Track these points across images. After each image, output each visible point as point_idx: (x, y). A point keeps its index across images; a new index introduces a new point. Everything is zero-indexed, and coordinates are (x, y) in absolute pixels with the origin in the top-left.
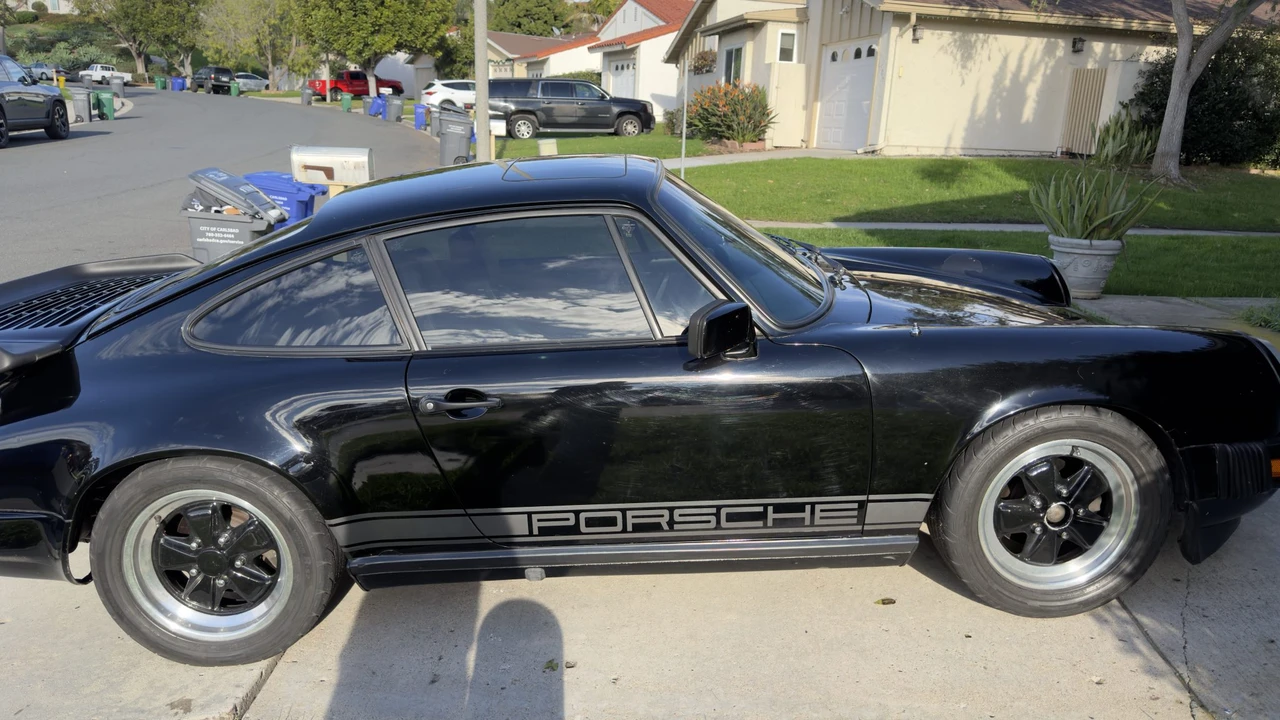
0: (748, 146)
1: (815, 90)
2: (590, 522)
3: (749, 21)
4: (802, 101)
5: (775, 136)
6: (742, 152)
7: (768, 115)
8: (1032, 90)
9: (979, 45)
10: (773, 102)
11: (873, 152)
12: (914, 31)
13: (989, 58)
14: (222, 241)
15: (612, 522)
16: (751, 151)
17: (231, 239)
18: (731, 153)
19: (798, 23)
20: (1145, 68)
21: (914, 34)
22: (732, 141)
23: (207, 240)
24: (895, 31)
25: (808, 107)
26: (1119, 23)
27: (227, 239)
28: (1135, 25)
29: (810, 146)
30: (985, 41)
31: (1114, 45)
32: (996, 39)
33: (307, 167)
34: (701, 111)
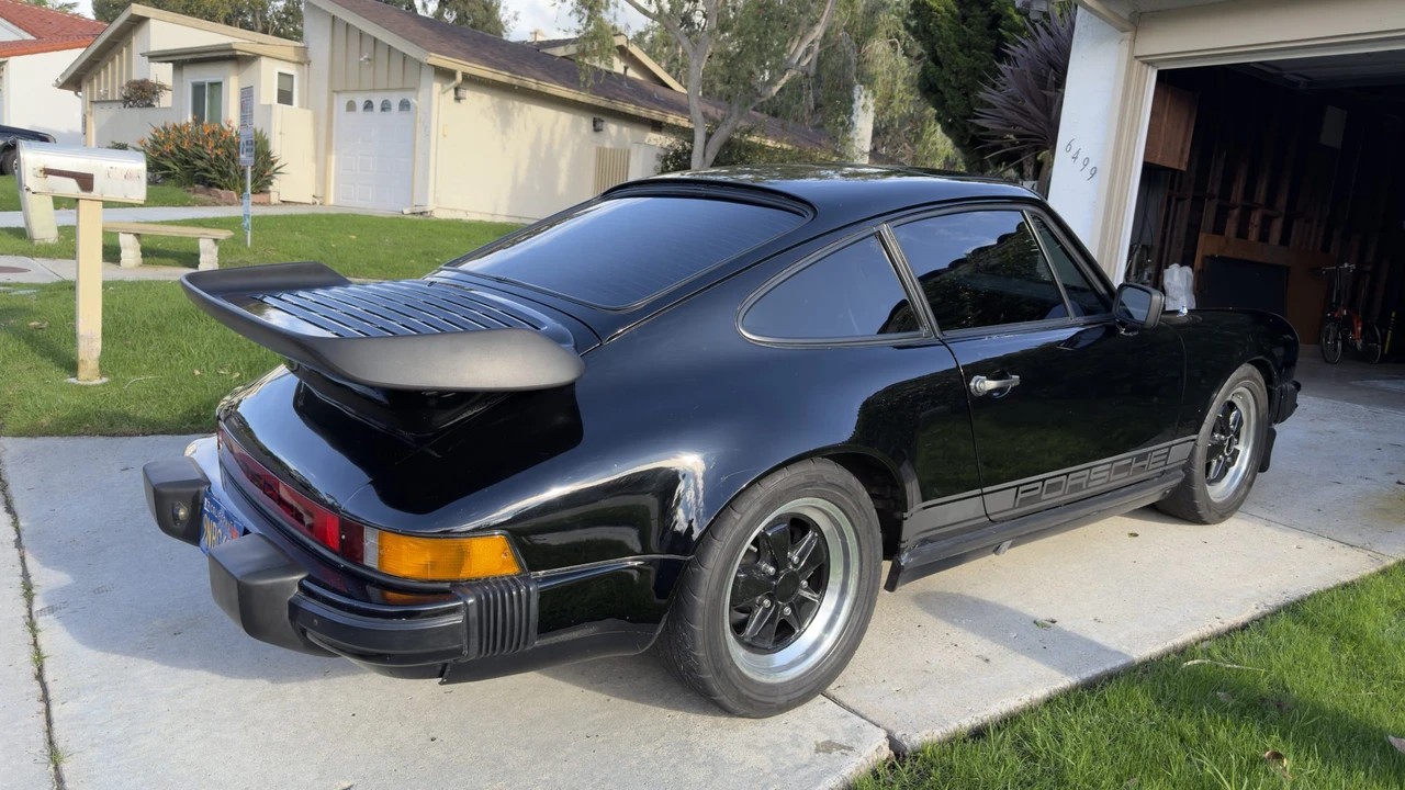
0: (249, 197)
1: (325, 141)
3: (238, 53)
4: (310, 153)
5: (281, 188)
6: (242, 204)
7: (273, 163)
8: (564, 164)
9: (515, 112)
10: (277, 148)
11: (421, 213)
12: (456, 89)
13: (525, 127)
16: (254, 203)
18: (230, 205)
19: (298, 63)
20: (663, 153)
21: (456, 93)
22: (227, 191)
24: (437, 86)
25: (320, 159)
26: (631, 109)
28: (643, 112)
29: (327, 203)
30: (521, 109)
31: (625, 129)
32: (530, 109)
33: (48, 172)
34: (176, 151)
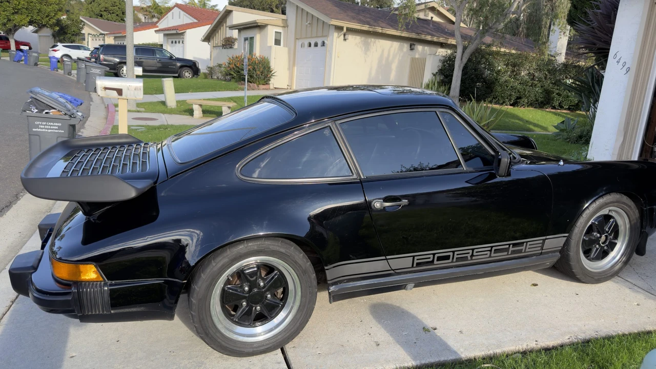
0: (261, 87)
1: (293, 61)
2: (439, 259)
3: (259, 24)
4: (287, 66)
6: (259, 89)
7: (271, 72)
8: (394, 66)
9: (372, 44)
10: (273, 65)
12: (344, 35)
13: (376, 51)
14: (49, 131)
15: (447, 258)
16: (263, 89)
17: (56, 129)
18: (253, 90)
19: (283, 27)
20: (442, 59)
21: (344, 37)
22: (253, 84)
23: (40, 130)
24: (336, 34)
25: (291, 69)
26: (429, 38)
27: (53, 129)
28: (435, 39)
29: (292, 88)
30: (375, 42)
31: (426, 48)
32: (379, 42)
33: (106, 88)
34: (235, 67)
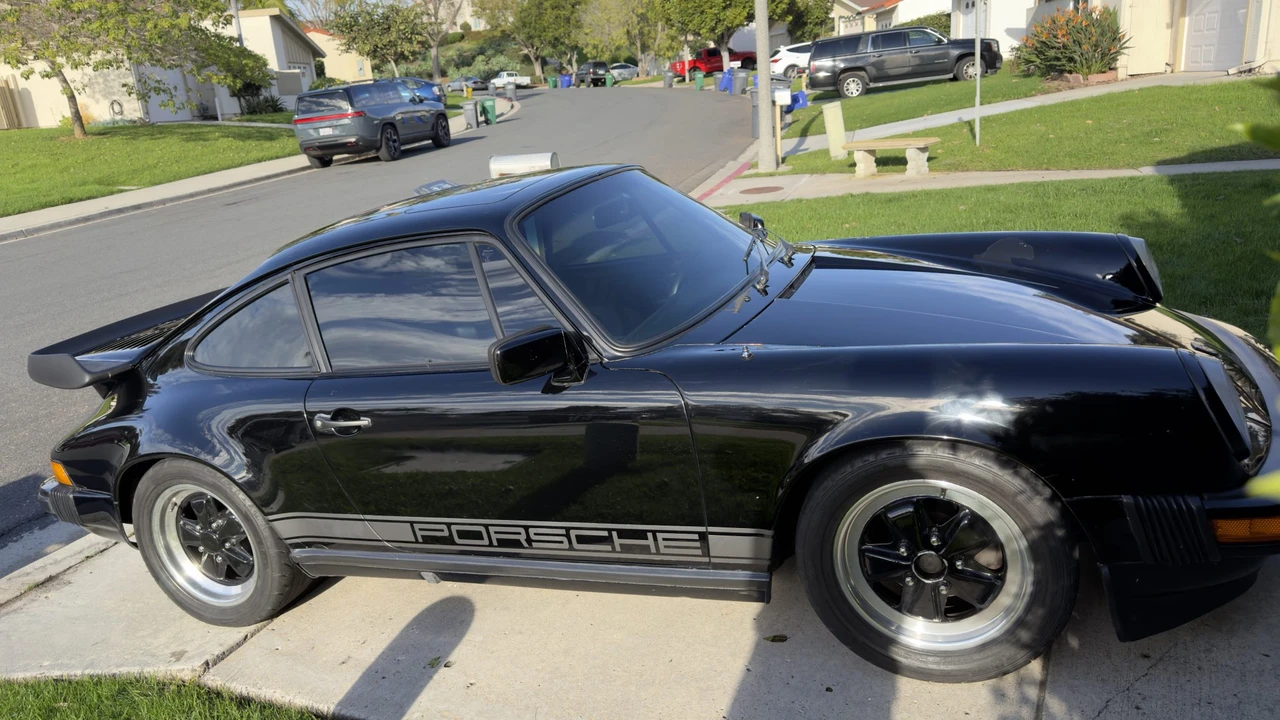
0: (1095, 78)
5: (1127, 64)
6: (1087, 85)
7: (1120, 40)
10: (1125, 25)
11: (1250, 71)
16: (1099, 83)
22: (1074, 75)
25: (1172, 24)
29: (1176, 71)
34: (1038, 45)
